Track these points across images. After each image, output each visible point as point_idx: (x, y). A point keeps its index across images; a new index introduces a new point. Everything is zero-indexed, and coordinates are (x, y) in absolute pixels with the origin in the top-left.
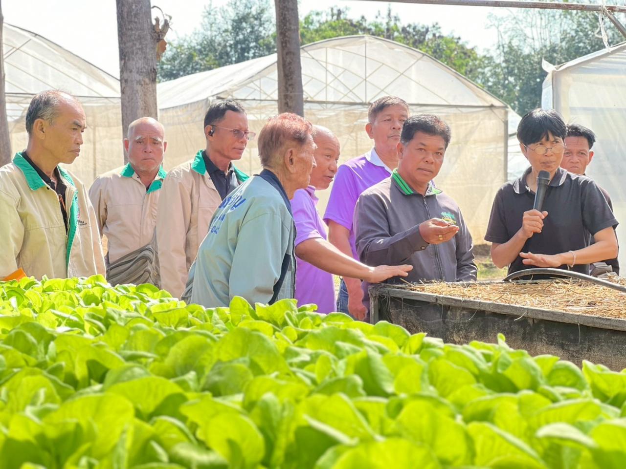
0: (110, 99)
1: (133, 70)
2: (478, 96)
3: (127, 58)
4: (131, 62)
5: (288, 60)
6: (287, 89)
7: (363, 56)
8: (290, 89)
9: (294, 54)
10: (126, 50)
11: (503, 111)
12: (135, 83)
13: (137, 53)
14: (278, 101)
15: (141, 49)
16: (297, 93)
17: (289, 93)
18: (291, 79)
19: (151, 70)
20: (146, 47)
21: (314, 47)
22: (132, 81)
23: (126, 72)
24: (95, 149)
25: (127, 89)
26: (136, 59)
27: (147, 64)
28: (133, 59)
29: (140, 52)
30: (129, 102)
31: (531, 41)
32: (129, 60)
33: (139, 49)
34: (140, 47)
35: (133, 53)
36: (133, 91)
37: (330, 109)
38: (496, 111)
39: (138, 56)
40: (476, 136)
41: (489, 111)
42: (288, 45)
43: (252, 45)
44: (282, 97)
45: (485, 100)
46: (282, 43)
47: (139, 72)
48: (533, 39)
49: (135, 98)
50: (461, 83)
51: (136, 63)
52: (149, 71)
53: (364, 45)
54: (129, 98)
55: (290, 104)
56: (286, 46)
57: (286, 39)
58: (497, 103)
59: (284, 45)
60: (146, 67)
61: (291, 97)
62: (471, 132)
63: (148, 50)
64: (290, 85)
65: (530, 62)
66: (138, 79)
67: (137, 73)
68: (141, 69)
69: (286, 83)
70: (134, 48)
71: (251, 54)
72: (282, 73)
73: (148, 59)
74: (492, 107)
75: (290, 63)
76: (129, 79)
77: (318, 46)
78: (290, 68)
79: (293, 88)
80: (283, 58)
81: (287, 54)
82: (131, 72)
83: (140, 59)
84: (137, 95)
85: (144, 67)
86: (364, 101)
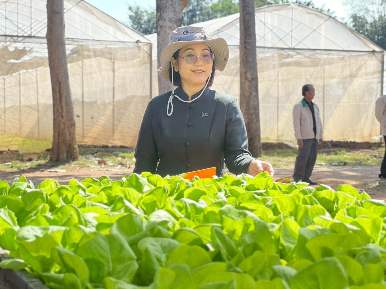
0: (126, 43)
1: (166, 19)
2: (365, 44)
3: (162, 11)
4: (165, 13)
5: (247, 18)
6: (246, 38)
7: (290, 18)
8: (248, 37)
9: (251, 14)
10: (162, 6)
11: (380, 55)
12: (167, 28)
13: (169, 8)
14: (239, 46)
15: (172, 5)
16: (252, 41)
17: (247, 40)
18: (249, 31)
19: (178, 19)
20: (175, 3)
21: (259, 11)
22: (165, 27)
23: (162, 20)
24: (114, 76)
25: (162, 32)
26: (168, 12)
27: (175, 15)
28: (166, 12)
29: (171, 7)
30: (163, 41)
31: (372, 13)
32: (163, 12)
33: (170, 5)
34: (171, 3)
35: (166, 8)
36: (166, 34)
37: (266, 52)
38: (376, 54)
39: (169, 9)
40: (363, 71)
41: (372, 54)
42: (247, 9)
43: (198, 13)
44: (243, 43)
45: (370, 47)
46: (243, 7)
47: (170, 21)
48: (374, 12)
49: (167, 38)
50: (354, 36)
51: (168, 15)
52: (177, 20)
53: (291, 10)
54: (163, 38)
55: (248, 47)
56: (246, 9)
57: (246, 4)
58: (377, 49)
59: (244, 8)
60: (175, 17)
61: (249, 43)
62: (359, 69)
63: (176, 6)
64: (248, 35)
65: (375, 26)
66: (169, 26)
67: (169, 21)
68: (172, 19)
69: (245, 34)
70: (167, 4)
71: (197, 19)
72: (243, 27)
73: (176, 12)
74: (374, 51)
75: (248, 21)
76: (163, 25)
77: (262, 10)
78: (248, 24)
79: (250, 37)
80: (244, 17)
81: (246, 14)
82: (165, 20)
83: (171, 12)
84: (169, 36)
85: (174, 17)
86: (290, 47)
